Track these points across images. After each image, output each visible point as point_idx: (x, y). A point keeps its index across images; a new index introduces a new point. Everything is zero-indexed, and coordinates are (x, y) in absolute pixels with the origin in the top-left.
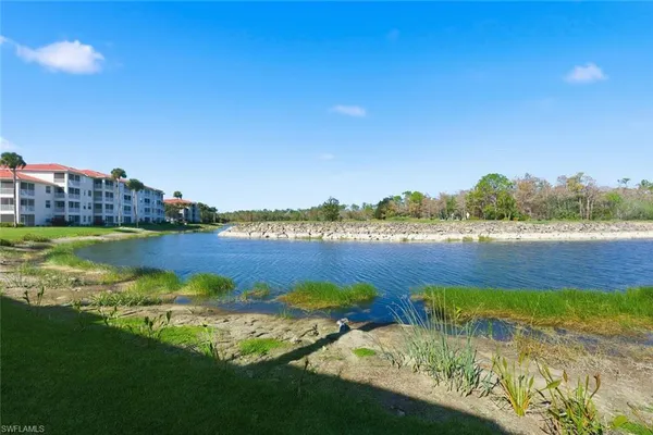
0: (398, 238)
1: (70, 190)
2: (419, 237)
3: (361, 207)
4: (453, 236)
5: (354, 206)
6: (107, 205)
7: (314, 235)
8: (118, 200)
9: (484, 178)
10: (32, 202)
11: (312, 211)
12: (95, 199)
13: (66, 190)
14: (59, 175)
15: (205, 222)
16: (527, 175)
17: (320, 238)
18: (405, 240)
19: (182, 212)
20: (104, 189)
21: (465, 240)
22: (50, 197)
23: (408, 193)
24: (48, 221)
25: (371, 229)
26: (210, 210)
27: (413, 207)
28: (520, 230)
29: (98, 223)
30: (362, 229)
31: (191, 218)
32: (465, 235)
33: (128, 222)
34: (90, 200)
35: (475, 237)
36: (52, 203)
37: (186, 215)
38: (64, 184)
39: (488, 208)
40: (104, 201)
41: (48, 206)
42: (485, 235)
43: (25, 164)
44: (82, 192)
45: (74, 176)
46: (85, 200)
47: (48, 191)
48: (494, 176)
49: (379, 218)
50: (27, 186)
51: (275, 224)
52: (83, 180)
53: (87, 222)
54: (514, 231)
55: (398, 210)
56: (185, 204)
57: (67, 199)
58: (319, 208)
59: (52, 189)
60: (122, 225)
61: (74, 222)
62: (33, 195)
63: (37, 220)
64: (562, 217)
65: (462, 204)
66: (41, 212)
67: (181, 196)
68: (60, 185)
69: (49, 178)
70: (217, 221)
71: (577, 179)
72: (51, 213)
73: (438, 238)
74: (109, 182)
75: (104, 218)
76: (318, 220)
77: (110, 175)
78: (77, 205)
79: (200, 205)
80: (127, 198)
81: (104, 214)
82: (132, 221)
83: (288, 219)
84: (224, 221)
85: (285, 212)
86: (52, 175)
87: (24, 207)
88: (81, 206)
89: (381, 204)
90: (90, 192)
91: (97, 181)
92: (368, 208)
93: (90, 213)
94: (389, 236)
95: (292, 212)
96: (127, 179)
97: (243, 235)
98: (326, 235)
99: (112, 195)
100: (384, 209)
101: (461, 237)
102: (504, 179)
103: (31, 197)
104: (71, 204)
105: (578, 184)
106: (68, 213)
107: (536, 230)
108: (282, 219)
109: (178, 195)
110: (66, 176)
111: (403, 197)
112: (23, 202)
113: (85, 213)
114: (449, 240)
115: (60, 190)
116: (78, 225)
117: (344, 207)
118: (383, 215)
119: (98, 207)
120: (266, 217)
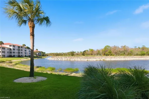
0: (86, 60)
1: (13, 49)
2: (90, 60)
3: (79, 52)
4: (97, 59)
5: (78, 52)
6: (21, 52)
7: (68, 59)
8: (23, 51)
9: (106, 46)
10: (4, 52)
11: (68, 53)
12: (18, 51)
13: (12, 49)
14: (10, 46)
15: (42, 56)
16: (115, 46)
17: (70, 60)
18: (88, 60)
19: (37, 53)
20: (20, 49)
21: (100, 60)
22: (8, 51)
23: (90, 49)
24: (8, 56)
25: (81, 58)
26: (44, 53)
27: (91, 53)
28: (111, 58)
29: (19, 56)
30: (79, 58)
31: (39, 55)
32: (100, 59)
33: (26, 56)
34: (17, 51)
35: (102, 59)
36: (9, 52)
37: (38, 54)
38: (12, 48)
39: (106, 53)
40: (21, 51)
41: (8, 53)
42: (104, 59)
43: (4, 44)
44: (15, 50)
45: (14, 46)
46: (16, 51)
47: (8, 49)
48: (108, 46)
49: (83, 55)
50: (4, 48)
51: (60, 57)
52: (16, 47)
53: (17, 56)
54: (110, 58)
55: (88, 53)
56: (38, 52)
57: (12, 51)
58: (70, 52)
59: (9, 49)
60: (25, 57)
61: (14, 56)
62: (5, 50)
63: (6, 56)
64: (121, 55)
65: (101, 52)
66: (6, 54)
67: (38, 50)
68: (11, 48)
69: (8, 46)
70: (45, 55)
71: (124, 47)
72: (9, 54)
73: (95, 60)
74: (22, 47)
75: (20, 55)
76: (70, 55)
77: (22, 45)
78: (14, 52)
79: (42, 52)
80: (26, 51)
81: (21, 54)
82: (27, 56)
83: (62, 55)
84: (47, 55)
85: (61, 53)
86: (9, 46)
87: (3, 53)
88: (15, 53)
89: (84, 52)
90: (17, 49)
91: (19, 47)
92: (81, 52)
93: (17, 54)
94: (84, 59)
95: (63, 53)
96: (26, 46)
97: (53, 59)
98: (71, 59)
99: (22, 50)
100: (84, 53)
101: (99, 59)
102: (109, 47)
103: (4, 51)
104: (13, 52)
105: (125, 48)
106: (12, 54)
107: (115, 58)
108: (61, 55)
109: (37, 50)
110: (12, 46)
111: (89, 50)
112: (3, 52)
113: (16, 54)
114: (97, 60)
115: (11, 49)
116: (15, 57)
117: (75, 52)
118: (84, 54)
119: (19, 53)
120: (57, 55)
